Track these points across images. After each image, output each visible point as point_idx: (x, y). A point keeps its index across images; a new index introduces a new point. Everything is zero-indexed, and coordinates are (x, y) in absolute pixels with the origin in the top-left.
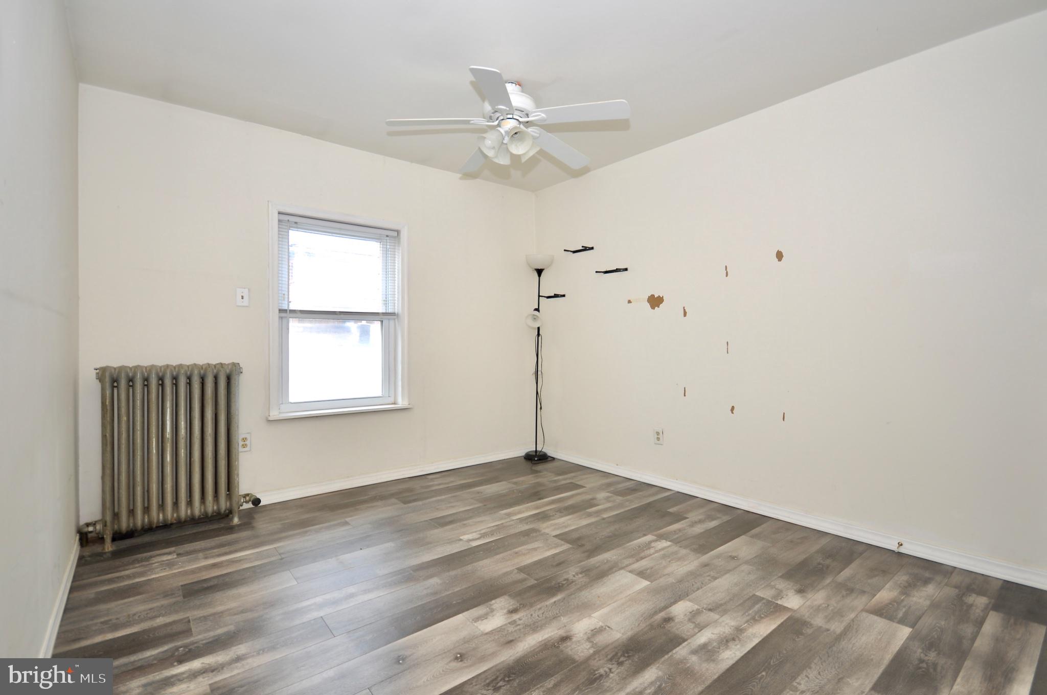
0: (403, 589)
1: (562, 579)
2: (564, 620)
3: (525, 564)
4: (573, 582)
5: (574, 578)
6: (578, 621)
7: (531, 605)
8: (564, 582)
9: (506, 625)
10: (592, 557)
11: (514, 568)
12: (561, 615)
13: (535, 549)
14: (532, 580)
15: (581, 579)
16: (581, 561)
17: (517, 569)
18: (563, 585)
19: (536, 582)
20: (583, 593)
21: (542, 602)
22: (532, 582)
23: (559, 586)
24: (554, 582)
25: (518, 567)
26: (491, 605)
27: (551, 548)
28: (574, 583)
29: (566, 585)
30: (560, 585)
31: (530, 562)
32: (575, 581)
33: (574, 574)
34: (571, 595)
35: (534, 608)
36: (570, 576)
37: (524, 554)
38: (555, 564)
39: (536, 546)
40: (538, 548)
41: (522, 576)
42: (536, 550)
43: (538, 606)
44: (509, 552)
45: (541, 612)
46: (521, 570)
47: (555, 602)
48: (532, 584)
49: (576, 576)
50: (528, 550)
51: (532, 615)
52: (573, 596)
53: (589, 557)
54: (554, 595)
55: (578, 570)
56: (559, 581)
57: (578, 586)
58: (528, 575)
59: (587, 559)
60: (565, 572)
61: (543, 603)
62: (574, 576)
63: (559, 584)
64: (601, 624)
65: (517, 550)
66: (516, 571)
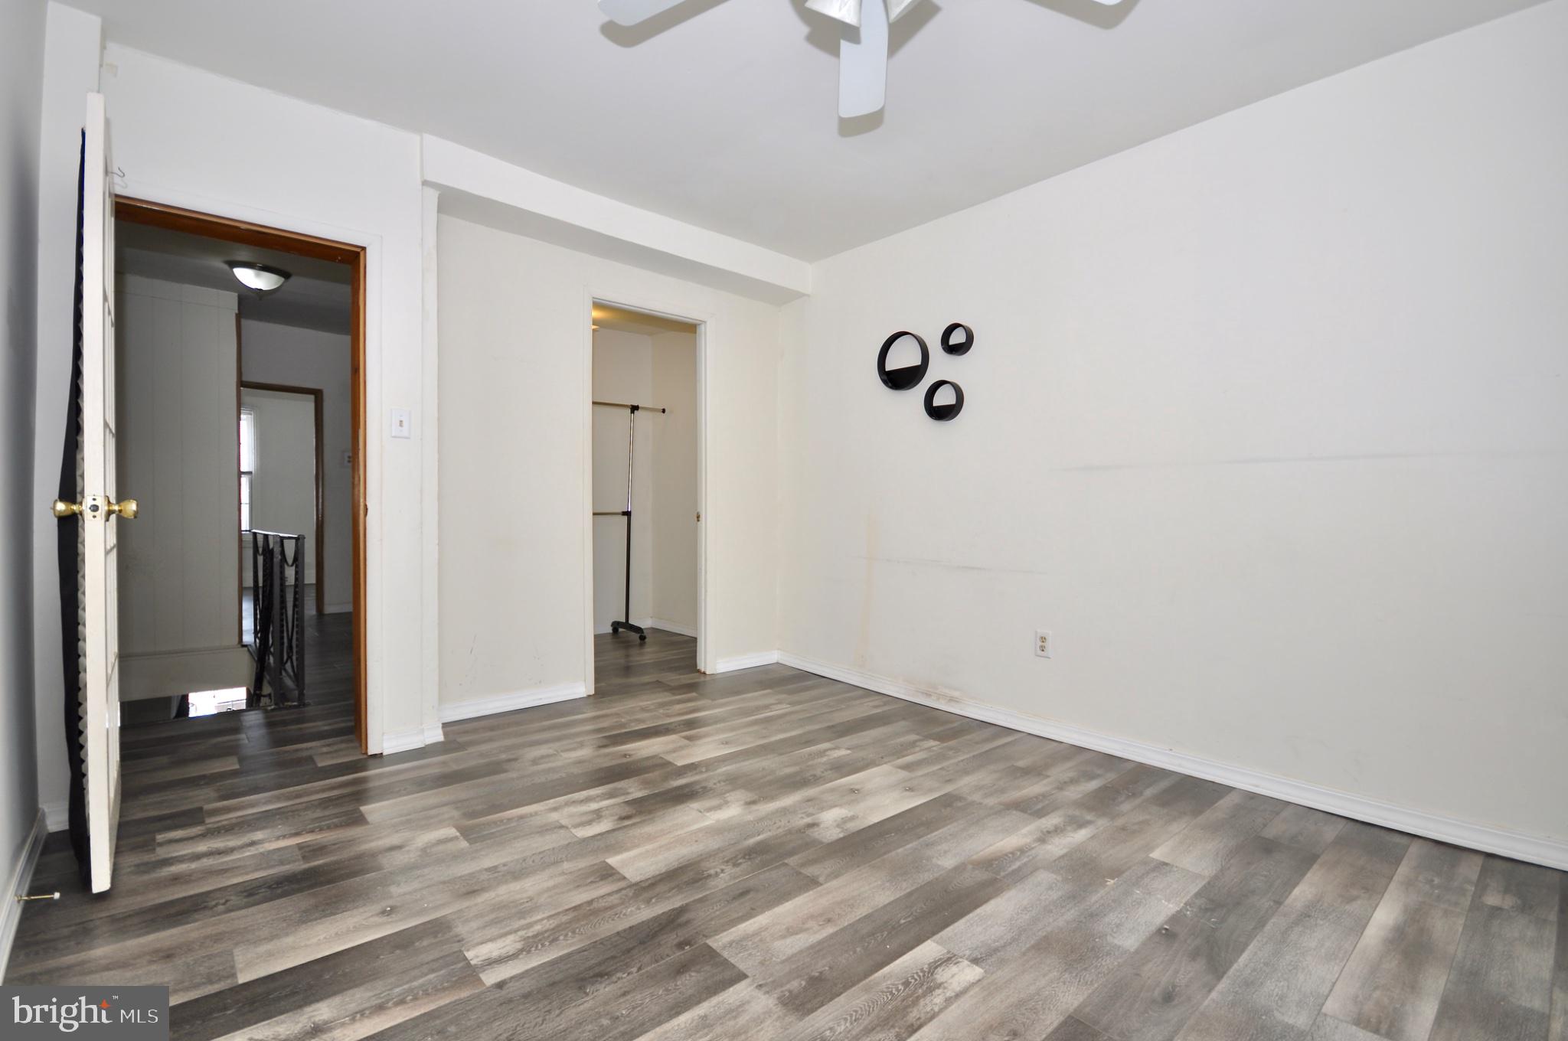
0: (981, 851)
1: (744, 866)
2: (750, 817)
3: (806, 895)
4: (727, 862)
5: (723, 867)
6: (734, 816)
7: (790, 832)
8: (740, 861)
9: (819, 813)
10: (677, 909)
11: (825, 886)
12: (752, 821)
13: (791, 932)
14: (792, 864)
15: (713, 866)
16: (701, 900)
17: (821, 885)
18: (744, 858)
19: (786, 861)
20: (716, 847)
21: (777, 835)
22: (792, 861)
23: (750, 855)
24: (757, 861)
25: (819, 888)
26: (842, 831)
27: (756, 934)
28: (726, 859)
29: (739, 857)
30: (747, 857)
31: (797, 899)
32: (723, 862)
33: (722, 875)
34: (735, 843)
35: (786, 828)
36: (729, 870)
37: (812, 917)
38: (751, 895)
39: (789, 941)
40: (783, 937)
41: (810, 871)
42: (788, 929)
43: (780, 830)
44: (845, 923)
45: (777, 825)
46: (813, 883)
47: (759, 835)
48: (792, 859)
49: (719, 870)
50: (807, 930)
51: (789, 822)
52: (732, 842)
53: (682, 910)
54: (759, 843)
55: (712, 883)
56: (749, 863)
57: (721, 855)
58: (799, 873)
59: (687, 904)
60: (735, 878)
61: (775, 833)
62: (722, 871)
63: (749, 859)
64: (708, 814)
65: (830, 930)
66: (821, 879)
